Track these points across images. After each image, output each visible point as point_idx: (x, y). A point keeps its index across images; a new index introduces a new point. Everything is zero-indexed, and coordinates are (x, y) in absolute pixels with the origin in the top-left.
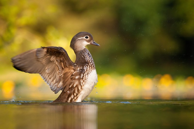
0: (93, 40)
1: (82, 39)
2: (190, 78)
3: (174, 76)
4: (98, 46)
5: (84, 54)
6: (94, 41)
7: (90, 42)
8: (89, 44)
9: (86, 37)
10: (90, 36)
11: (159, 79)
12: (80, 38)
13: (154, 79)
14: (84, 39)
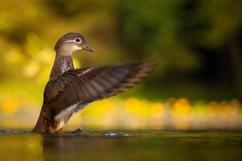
0: (86, 44)
1: (72, 42)
2: (213, 103)
3: (192, 101)
4: (92, 51)
5: (62, 61)
6: (88, 46)
7: (82, 46)
8: (81, 48)
9: (77, 40)
10: (82, 38)
11: (172, 104)
12: (69, 40)
13: (167, 105)
14: (74, 42)
